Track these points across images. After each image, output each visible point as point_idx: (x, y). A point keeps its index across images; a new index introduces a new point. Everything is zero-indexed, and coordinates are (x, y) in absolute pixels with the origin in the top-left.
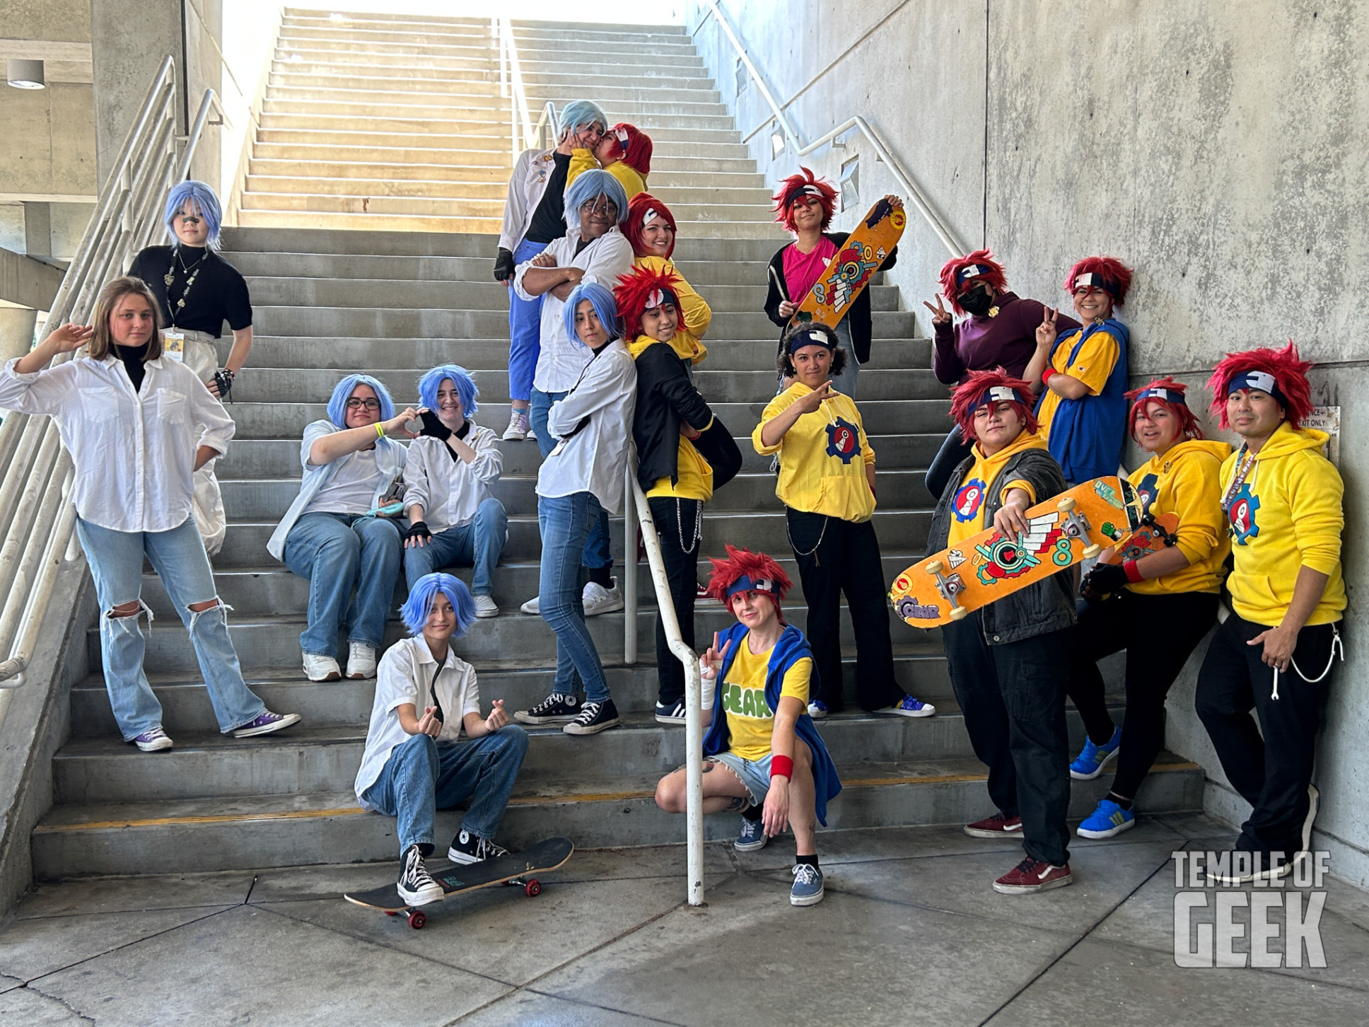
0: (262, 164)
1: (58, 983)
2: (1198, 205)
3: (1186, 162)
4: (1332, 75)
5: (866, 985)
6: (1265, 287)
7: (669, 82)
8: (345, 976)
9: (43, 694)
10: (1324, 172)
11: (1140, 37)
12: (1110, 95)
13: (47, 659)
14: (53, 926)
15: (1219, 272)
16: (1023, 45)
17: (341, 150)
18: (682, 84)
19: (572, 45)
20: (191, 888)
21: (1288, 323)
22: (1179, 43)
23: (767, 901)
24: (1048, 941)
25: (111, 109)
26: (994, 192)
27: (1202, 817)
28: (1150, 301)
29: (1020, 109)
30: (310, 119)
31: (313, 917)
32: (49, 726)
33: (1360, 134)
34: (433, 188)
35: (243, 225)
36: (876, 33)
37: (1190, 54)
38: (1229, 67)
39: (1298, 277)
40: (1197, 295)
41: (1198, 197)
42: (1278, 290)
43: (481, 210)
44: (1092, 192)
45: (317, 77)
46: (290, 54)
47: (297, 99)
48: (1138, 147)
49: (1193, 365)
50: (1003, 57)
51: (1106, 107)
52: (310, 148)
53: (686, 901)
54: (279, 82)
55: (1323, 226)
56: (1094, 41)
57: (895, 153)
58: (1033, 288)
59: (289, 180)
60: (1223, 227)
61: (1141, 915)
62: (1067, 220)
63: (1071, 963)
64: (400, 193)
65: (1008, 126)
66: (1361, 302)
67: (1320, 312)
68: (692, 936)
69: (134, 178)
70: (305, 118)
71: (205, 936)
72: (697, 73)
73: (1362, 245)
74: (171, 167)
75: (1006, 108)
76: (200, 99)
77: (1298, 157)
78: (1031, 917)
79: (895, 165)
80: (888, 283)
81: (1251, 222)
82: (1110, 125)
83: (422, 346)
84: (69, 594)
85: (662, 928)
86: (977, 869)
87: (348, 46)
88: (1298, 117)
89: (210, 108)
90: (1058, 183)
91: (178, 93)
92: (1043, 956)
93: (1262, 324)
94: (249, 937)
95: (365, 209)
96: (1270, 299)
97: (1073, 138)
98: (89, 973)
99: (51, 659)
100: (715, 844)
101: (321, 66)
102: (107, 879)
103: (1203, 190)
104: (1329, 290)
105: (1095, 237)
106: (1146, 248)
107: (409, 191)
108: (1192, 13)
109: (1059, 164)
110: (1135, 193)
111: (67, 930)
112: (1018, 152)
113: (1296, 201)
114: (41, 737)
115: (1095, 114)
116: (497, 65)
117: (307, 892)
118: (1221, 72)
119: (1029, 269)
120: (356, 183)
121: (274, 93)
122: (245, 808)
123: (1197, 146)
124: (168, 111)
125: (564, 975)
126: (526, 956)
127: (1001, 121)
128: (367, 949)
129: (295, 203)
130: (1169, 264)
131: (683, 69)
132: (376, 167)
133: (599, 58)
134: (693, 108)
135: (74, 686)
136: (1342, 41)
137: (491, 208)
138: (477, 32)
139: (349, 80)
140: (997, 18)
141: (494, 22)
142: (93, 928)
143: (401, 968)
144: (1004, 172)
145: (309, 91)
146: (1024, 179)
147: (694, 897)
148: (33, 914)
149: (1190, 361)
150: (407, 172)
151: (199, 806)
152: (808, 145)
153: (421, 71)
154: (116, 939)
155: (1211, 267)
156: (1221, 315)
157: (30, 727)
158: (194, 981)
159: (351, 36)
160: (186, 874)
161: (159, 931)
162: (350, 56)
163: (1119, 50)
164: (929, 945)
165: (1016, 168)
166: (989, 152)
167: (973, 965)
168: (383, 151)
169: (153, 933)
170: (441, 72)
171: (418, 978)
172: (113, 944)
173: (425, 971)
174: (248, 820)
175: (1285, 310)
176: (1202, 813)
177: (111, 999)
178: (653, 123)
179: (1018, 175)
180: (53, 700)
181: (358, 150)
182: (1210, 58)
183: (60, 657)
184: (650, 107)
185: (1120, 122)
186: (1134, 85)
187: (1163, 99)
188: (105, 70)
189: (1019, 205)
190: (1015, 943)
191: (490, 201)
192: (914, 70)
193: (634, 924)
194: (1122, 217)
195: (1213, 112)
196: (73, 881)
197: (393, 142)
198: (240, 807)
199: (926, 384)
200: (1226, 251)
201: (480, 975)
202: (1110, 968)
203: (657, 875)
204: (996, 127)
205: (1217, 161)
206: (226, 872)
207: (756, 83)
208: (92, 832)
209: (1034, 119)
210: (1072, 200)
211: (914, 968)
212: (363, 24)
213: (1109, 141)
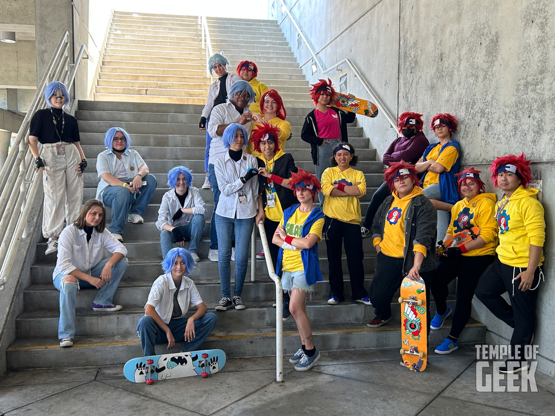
0: (104, 75)
1: (17, 414)
2: (485, 97)
3: (480, 79)
4: (539, 46)
6: (512, 131)
7: (269, 43)
8: (135, 411)
9: (12, 293)
10: (536, 85)
11: (461, 29)
12: (449, 52)
13: (14, 278)
14: (15, 390)
15: (493, 124)
16: (414, 31)
17: (137, 69)
18: (275, 44)
19: (231, 27)
20: (73, 373)
21: (521, 146)
22: (477, 32)
23: (309, 380)
24: (423, 397)
25: (43, 52)
26: (402, 90)
28: (465, 135)
29: (413, 57)
30: (124, 56)
31: (123, 386)
32: (14, 306)
33: (551, 70)
34: (174, 85)
35: (96, 100)
36: (354, 25)
37: (482, 36)
38: (497, 42)
39: (525, 127)
40: (484, 134)
41: (485, 94)
42: (517, 132)
43: (194, 94)
44: (442, 91)
45: (127, 39)
46: (116, 30)
47: (119, 48)
48: (460, 73)
49: (482, 162)
50: (406, 36)
51: (448, 57)
52: (124, 68)
53: (276, 380)
54: (111, 41)
55: (535, 107)
56: (443, 30)
57: (361, 73)
59: (115, 81)
60: (495, 106)
61: (461, 387)
62: (432, 102)
63: (433, 407)
64: (160, 87)
65: (408, 63)
66: (551, 138)
67: (534, 142)
68: (278, 395)
70: (122, 56)
71: (77, 394)
72: (281, 39)
73: (551, 115)
74: (67, 76)
75: (407, 56)
76: (79, 49)
77: (526, 79)
78: (416, 387)
79: (362, 79)
80: (358, 126)
81: (506, 105)
82: (449, 64)
83: (169, 150)
84: (24, 251)
85: (266, 391)
87: (140, 27)
88: (525, 63)
89: (83, 52)
90: (428, 87)
91: (70, 46)
92: (421, 404)
93: (510, 146)
94: (96, 394)
95: (146, 93)
96: (514, 136)
97: (434, 69)
98: (30, 410)
99: (16, 279)
101: (129, 35)
102: (37, 370)
103: (487, 91)
104: (538, 132)
106: (464, 114)
107: (164, 86)
108: (483, 20)
109: (428, 80)
110: (459, 92)
111: (21, 391)
112: (412, 74)
113: (525, 97)
114: (11, 311)
115: (443, 60)
116: (200, 35)
117: (120, 375)
118: (494, 44)
120: (143, 83)
121: (109, 46)
122: (95, 341)
123: (484, 73)
124: (66, 53)
125: (226, 411)
126: (210, 403)
127: (405, 62)
128: (144, 400)
129: (118, 90)
130: (473, 121)
131: (276, 38)
132: (151, 76)
133: (242, 33)
134: (280, 53)
135: (25, 290)
136: (544, 32)
137: (198, 93)
138: (193, 21)
139: (140, 40)
140: (403, 20)
141: (199, 18)
142: (31, 391)
143: (158, 408)
144: (406, 83)
145: (124, 45)
146: (414, 85)
147: (279, 378)
148: (7, 385)
149: (481, 160)
150: (163, 79)
152: (326, 69)
153: (169, 37)
154: (41, 395)
155: (490, 122)
156: (494, 142)
157: (6, 306)
158: (73, 413)
159: (141, 23)
160: (71, 368)
161: (59, 392)
162: (140, 31)
163: (453, 34)
164: (375, 399)
165: (411, 81)
166: (400, 74)
167: (393, 407)
168: (154, 70)
169: (56, 393)
170: (178, 38)
171: (166, 412)
172: (40, 397)
173: (168, 409)
174: (95, 346)
175: (520, 140)
178: (264, 59)
179: (412, 83)
180: (16, 296)
181: (144, 69)
182: (490, 38)
183: (19, 278)
184: (263, 53)
185: (453, 63)
186: (459, 48)
187: (471, 54)
188: (41, 36)
189: (412, 95)
190: (410, 398)
191: (197, 91)
192: (369, 40)
193: (254, 390)
194: (454, 101)
195: (491, 60)
196: (23, 371)
197: (158, 66)
198: (93, 340)
199: (374, 167)
200: (496, 116)
201: (191, 411)
202: (449, 409)
203: (264, 369)
204: (403, 64)
205: (493, 80)
206: (87, 367)
207: (305, 44)
208: (31, 350)
209: (418, 61)
210: (433, 94)
211: (369, 408)
212: (146, 18)
213: (449, 70)
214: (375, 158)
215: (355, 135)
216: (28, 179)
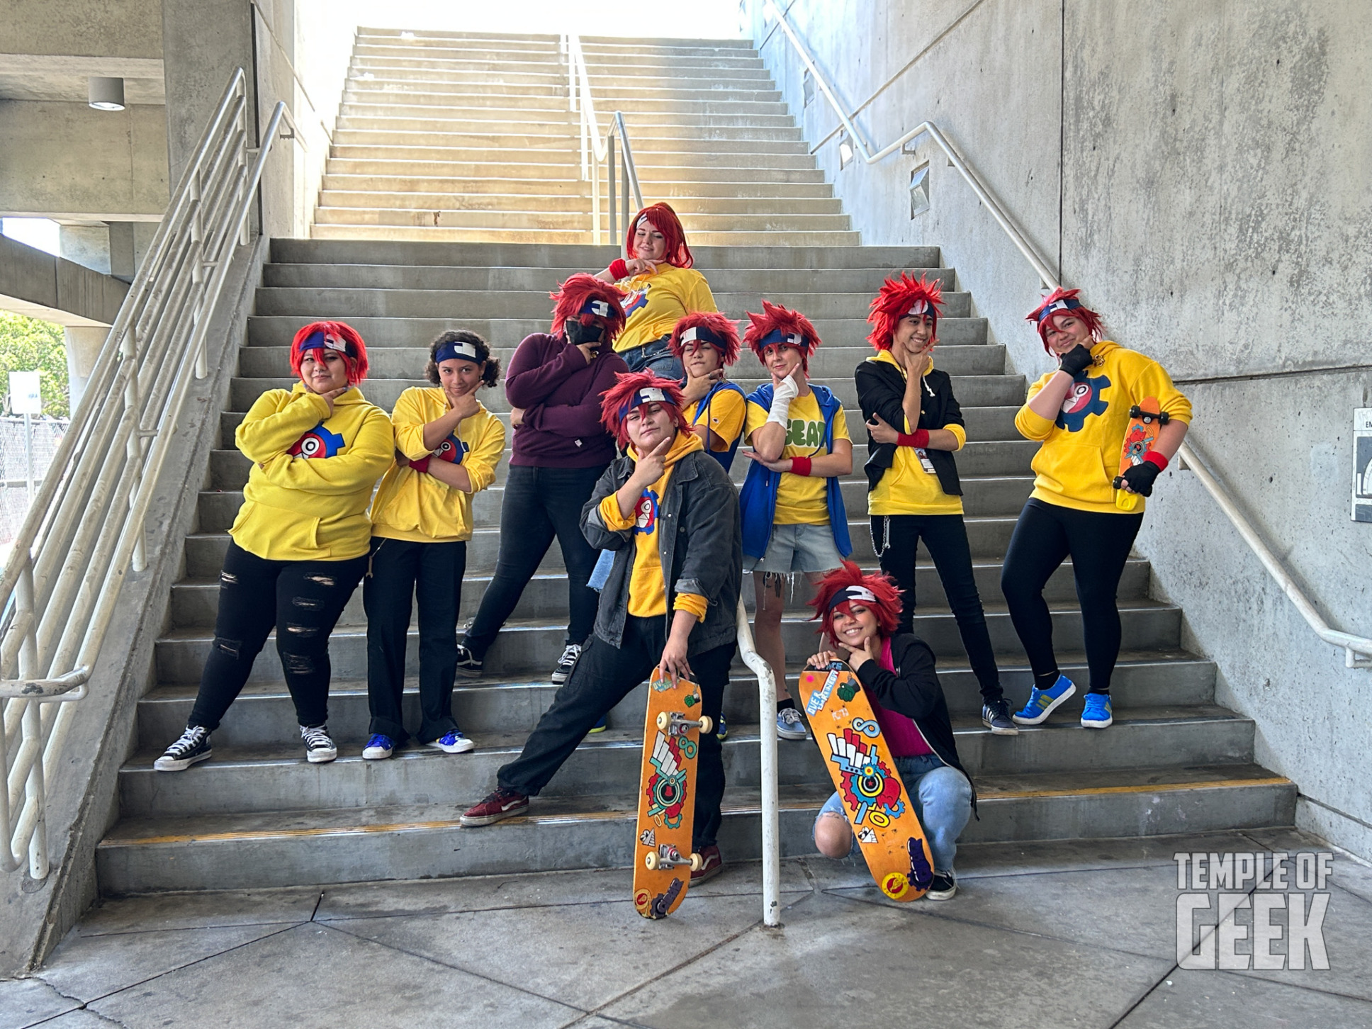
0: (335, 179)
1: (117, 1005)
2: (1289, 199)
3: (1277, 154)
5: (952, 1015)
6: (1364, 283)
7: (734, 95)
8: (410, 999)
9: (109, 707)
11: (1226, 28)
12: (1194, 90)
13: (113, 670)
14: (116, 944)
15: (1313, 269)
16: (1101, 42)
17: (413, 165)
18: (749, 97)
19: (641, 60)
20: (259, 903)
22: (1269, 31)
23: (846, 922)
24: (1142, 967)
25: (183, 122)
26: (1070, 193)
27: (1294, 834)
28: (1237, 300)
29: (1097, 108)
30: (381, 135)
31: (380, 936)
32: (116, 739)
34: (504, 201)
35: (315, 238)
36: (947, 37)
37: (1281, 43)
38: (1324, 53)
40: (1288, 293)
41: (1289, 191)
43: (551, 223)
44: (1175, 190)
45: (388, 95)
46: (362, 72)
47: (370, 116)
48: (1224, 142)
49: (1284, 366)
50: (1079, 55)
51: (1190, 102)
52: (382, 163)
53: (762, 921)
54: (352, 100)
56: (1176, 34)
57: (966, 157)
58: (1112, 290)
59: (362, 195)
60: (1317, 222)
62: (1149, 220)
63: (1168, 992)
64: (470, 206)
65: (1085, 125)
68: (768, 959)
69: (203, 188)
70: (377, 134)
71: (269, 956)
72: (764, 86)
74: (242, 180)
75: (1083, 107)
76: (271, 111)
78: (1122, 942)
79: (967, 170)
80: (959, 287)
81: (1348, 215)
82: (1194, 121)
84: (137, 605)
85: (737, 950)
86: (1064, 888)
87: (419, 64)
89: (281, 122)
90: (1138, 182)
91: (248, 105)
92: (1138, 984)
93: (1360, 321)
94: (313, 957)
95: (436, 223)
97: (1154, 136)
98: (149, 994)
99: (118, 670)
100: (790, 861)
101: (393, 83)
102: (171, 895)
103: (1295, 184)
105: (1178, 236)
106: (1233, 246)
107: (479, 204)
109: (1139, 164)
110: (1221, 189)
111: (129, 948)
112: (1095, 152)
114: (107, 750)
115: (1178, 110)
116: (565, 81)
117: (374, 909)
118: (1314, 60)
119: (1107, 271)
120: (427, 196)
121: (346, 109)
122: (312, 823)
123: (1288, 138)
124: (238, 123)
125: (637, 1000)
126: (596, 978)
127: (1078, 121)
128: (433, 970)
129: (367, 217)
130: (1257, 262)
131: (750, 82)
132: (447, 181)
133: (667, 73)
134: (761, 120)
135: (141, 698)
137: (560, 220)
138: (547, 48)
139: (420, 96)
140: (1073, 16)
141: (563, 39)
142: (155, 947)
143: (468, 991)
144: (1081, 174)
145: (381, 108)
146: (1102, 179)
147: (769, 917)
148: (96, 931)
149: (1281, 362)
150: (478, 186)
151: (267, 819)
152: (877, 152)
153: (491, 87)
154: (178, 957)
155: (1304, 263)
156: (1314, 312)
157: (94, 739)
158: (256, 1003)
159: (423, 54)
160: (254, 890)
161: (223, 950)
162: (420, 73)
163: (1203, 42)
164: (1017, 970)
165: (1093, 168)
166: (1065, 153)
167: (1065, 993)
168: (454, 166)
169: (217, 951)
170: (511, 87)
171: (485, 1002)
172: (176, 964)
173: (493, 996)
174: (312, 835)
176: (1295, 830)
177: (171, 1022)
178: (720, 135)
179: (1096, 175)
180: (119, 712)
181: (430, 164)
182: (1303, 45)
183: (126, 668)
184: (718, 120)
185: (1204, 116)
186: (1220, 77)
187: (1251, 91)
188: (177, 82)
189: (1097, 206)
190: (1107, 969)
191: (560, 214)
192: (986, 73)
193: (708, 946)
194: (1207, 215)
195: (1306, 102)
196: (138, 897)
197: (464, 156)
198: (307, 821)
199: (1000, 391)
200: (1320, 247)
201: (549, 999)
202: (1211, 998)
203: (731, 893)
204: (1072, 127)
205: (1311, 153)
206: (293, 888)
207: (824, 94)
208: (157, 846)
209: (1112, 117)
210: (1153, 199)
211: (1002, 995)
212: (434, 42)
213: (1193, 136)
214: (1003, 369)
215: (950, 312)
216: (145, 427)
